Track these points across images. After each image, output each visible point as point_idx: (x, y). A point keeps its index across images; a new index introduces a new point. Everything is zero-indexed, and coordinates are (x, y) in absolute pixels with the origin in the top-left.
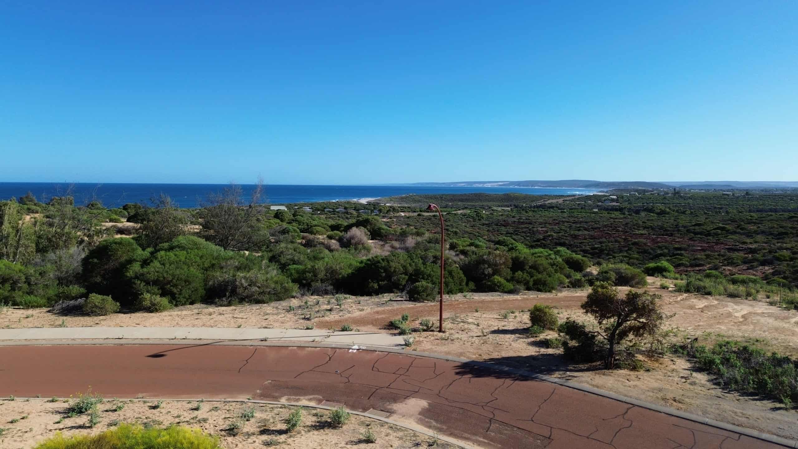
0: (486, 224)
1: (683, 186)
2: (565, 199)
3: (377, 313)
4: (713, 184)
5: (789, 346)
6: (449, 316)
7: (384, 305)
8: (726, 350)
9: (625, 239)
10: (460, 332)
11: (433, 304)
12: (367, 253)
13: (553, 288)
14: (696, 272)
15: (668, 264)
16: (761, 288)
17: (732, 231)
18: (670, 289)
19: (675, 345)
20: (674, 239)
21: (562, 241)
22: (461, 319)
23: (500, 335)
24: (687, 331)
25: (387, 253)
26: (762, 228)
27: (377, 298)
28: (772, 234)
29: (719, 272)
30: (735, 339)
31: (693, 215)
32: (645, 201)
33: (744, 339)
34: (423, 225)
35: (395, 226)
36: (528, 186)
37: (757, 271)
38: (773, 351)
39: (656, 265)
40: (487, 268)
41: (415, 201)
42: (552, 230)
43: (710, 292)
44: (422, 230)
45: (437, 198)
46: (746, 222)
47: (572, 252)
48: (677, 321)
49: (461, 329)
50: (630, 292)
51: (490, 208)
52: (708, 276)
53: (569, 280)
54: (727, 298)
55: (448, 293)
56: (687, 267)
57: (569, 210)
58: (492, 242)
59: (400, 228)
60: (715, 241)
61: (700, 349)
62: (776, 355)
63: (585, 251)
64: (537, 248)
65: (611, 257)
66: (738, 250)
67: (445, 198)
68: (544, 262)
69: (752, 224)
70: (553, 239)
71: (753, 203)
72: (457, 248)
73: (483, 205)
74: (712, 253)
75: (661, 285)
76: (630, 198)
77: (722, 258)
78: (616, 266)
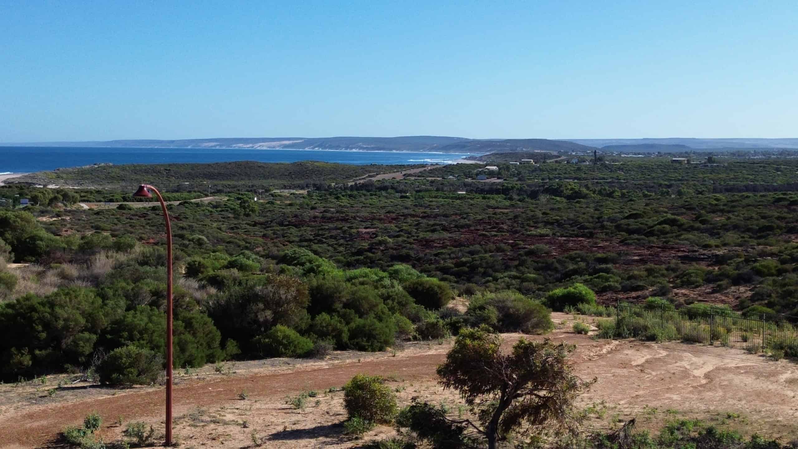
0: (261, 224)
1: (608, 147)
2: (408, 172)
3: (31, 416)
4: (656, 142)
5: (778, 421)
6: (185, 413)
7: (46, 399)
8: (680, 437)
9: (513, 246)
10: (209, 442)
11: (150, 390)
12: (7, 292)
13: (387, 343)
14: (631, 300)
15: (586, 287)
16: (734, 324)
17: (687, 226)
18: (590, 333)
19: (599, 435)
20: (596, 243)
21: (404, 251)
22: (210, 417)
23: (288, 441)
24: (619, 407)
25: (51, 290)
26: (734, 219)
27: (30, 384)
28: (749, 230)
29: (668, 300)
30: (695, 416)
31: (626, 199)
32: (545, 174)
33: (708, 416)
34: (129, 229)
35: (69, 233)
36: (338, 147)
37: (726, 295)
38: (752, 433)
39: (566, 290)
40: (263, 310)
41: (111, 178)
42: (386, 231)
43: (655, 335)
44: (127, 239)
45: (159, 172)
46: (708, 210)
47: (421, 272)
48: (601, 390)
49: (210, 436)
50: (521, 342)
51: (267, 191)
52: (651, 307)
53: (415, 326)
54: (682, 344)
55: (184, 367)
56: (616, 291)
57: (414, 193)
58: (273, 258)
59: (78, 236)
60: (661, 245)
61: (639, 438)
62: (758, 440)
63: (445, 270)
64: (358, 268)
65: (491, 278)
66: (697, 260)
67: (175, 173)
68: (370, 293)
69: (719, 213)
70: (387, 249)
71: (720, 176)
72: (202, 273)
73: (253, 186)
74: (656, 266)
75: (575, 327)
76: (520, 170)
77: (673, 275)
78: (499, 295)
